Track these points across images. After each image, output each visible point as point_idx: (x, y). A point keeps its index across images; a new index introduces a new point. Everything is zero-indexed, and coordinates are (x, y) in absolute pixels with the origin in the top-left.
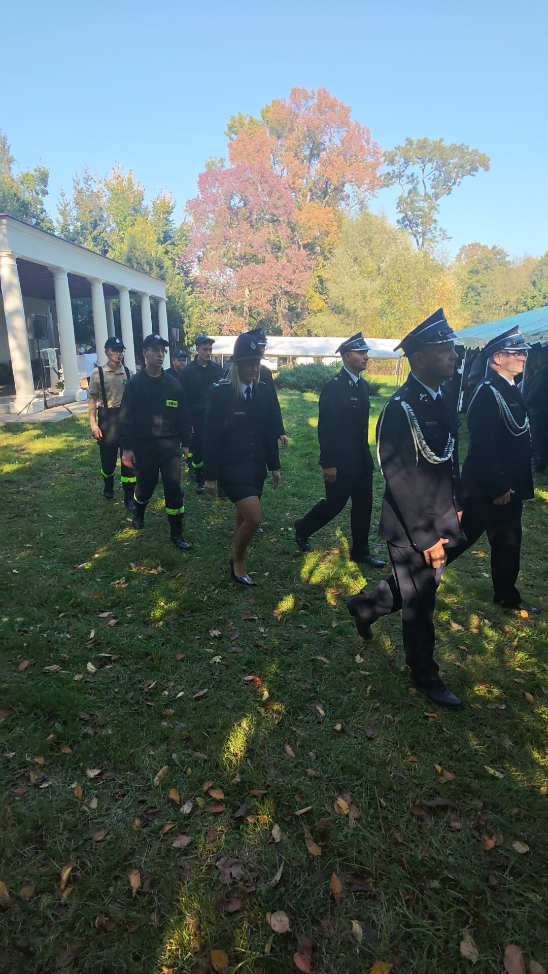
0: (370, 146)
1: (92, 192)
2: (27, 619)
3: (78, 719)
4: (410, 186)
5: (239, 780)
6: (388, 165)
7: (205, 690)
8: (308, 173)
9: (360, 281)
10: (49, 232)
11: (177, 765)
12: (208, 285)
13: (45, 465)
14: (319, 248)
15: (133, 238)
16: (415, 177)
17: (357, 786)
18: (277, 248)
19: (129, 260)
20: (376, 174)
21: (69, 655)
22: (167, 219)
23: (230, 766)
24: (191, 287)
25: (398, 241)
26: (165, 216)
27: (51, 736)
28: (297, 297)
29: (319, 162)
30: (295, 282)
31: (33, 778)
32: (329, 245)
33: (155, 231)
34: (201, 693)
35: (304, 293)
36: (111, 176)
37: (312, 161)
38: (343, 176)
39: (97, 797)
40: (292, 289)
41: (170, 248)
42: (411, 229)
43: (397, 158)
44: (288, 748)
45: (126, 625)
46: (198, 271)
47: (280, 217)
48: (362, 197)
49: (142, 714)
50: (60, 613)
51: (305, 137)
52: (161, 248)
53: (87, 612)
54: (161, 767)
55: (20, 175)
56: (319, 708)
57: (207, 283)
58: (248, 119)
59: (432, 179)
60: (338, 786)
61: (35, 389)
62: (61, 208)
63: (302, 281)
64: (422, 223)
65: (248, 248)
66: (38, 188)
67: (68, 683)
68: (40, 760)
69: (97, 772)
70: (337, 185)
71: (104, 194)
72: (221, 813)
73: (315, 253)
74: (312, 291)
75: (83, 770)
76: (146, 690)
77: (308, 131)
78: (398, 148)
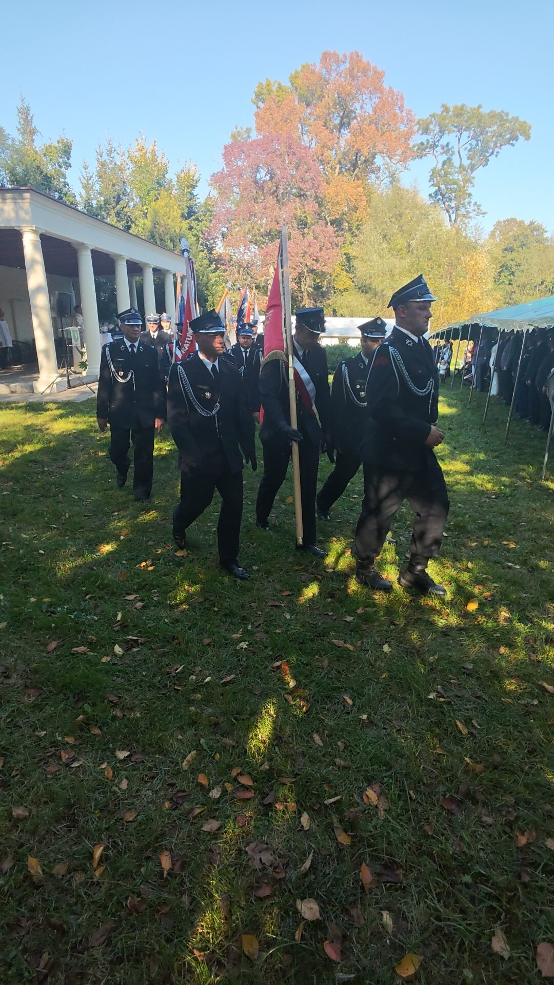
0: (404, 114)
1: (115, 164)
2: (54, 600)
3: (106, 701)
4: (445, 157)
5: (268, 768)
6: (422, 134)
7: (233, 676)
8: (337, 143)
9: (389, 259)
10: (73, 207)
11: (206, 751)
12: (232, 263)
13: (69, 445)
14: (347, 224)
15: (156, 213)
16: (450, 147)
17: (386, 777)
18: (303, 224)
19: (153, 237)
20: (408, 144)
21: (96, 637)
22: (191, 194)
23: (259, 754)
24: (215, 264)
25: (430, 217)
26: (189, 190)
27: (81, 717)
28: (322, 275)
29: (349, 132)
30: (321, 260)
31: (65, 757)
32: (357, 221)
33: (179, 205)
34: (229, 678)
35: (331, 271)
36: (134, 148)
37: (342, 131)
38: (374, 147)
39: (126, 778)
40: (318, 267)
41: (194, 224)
42: (444, 204)
43: (431, 127)
44: (316, 737)
45: (153, 608)
46: (222, 248)
47: (307, 191)
48: (393, 169)
49: (169, 698)
50: (87, 595)
51: (335, 104)
52: (185, 224)
53: (113, 594)
54: (190, 752)
55: (43, 147)
56: (346, 698)
57: (231, 260)
58: (276, 85)
59: (468, 149)
60: (367, 776)
61: (59, 368)
62: (84, 181)
63: (329, 259)
64: (455, 197)
65: (274, 223)
66: (61, 160)
67: (96, 665)
68: (70, 740)
69: (126, 754)
70: (368, 157)
71: (127, 167)
72: (249, 799)
73: (342, 230)
74: (339, 269)
75: (113, 752)
76: (173, 674)
77: (339, 97)
78: (433, 116)
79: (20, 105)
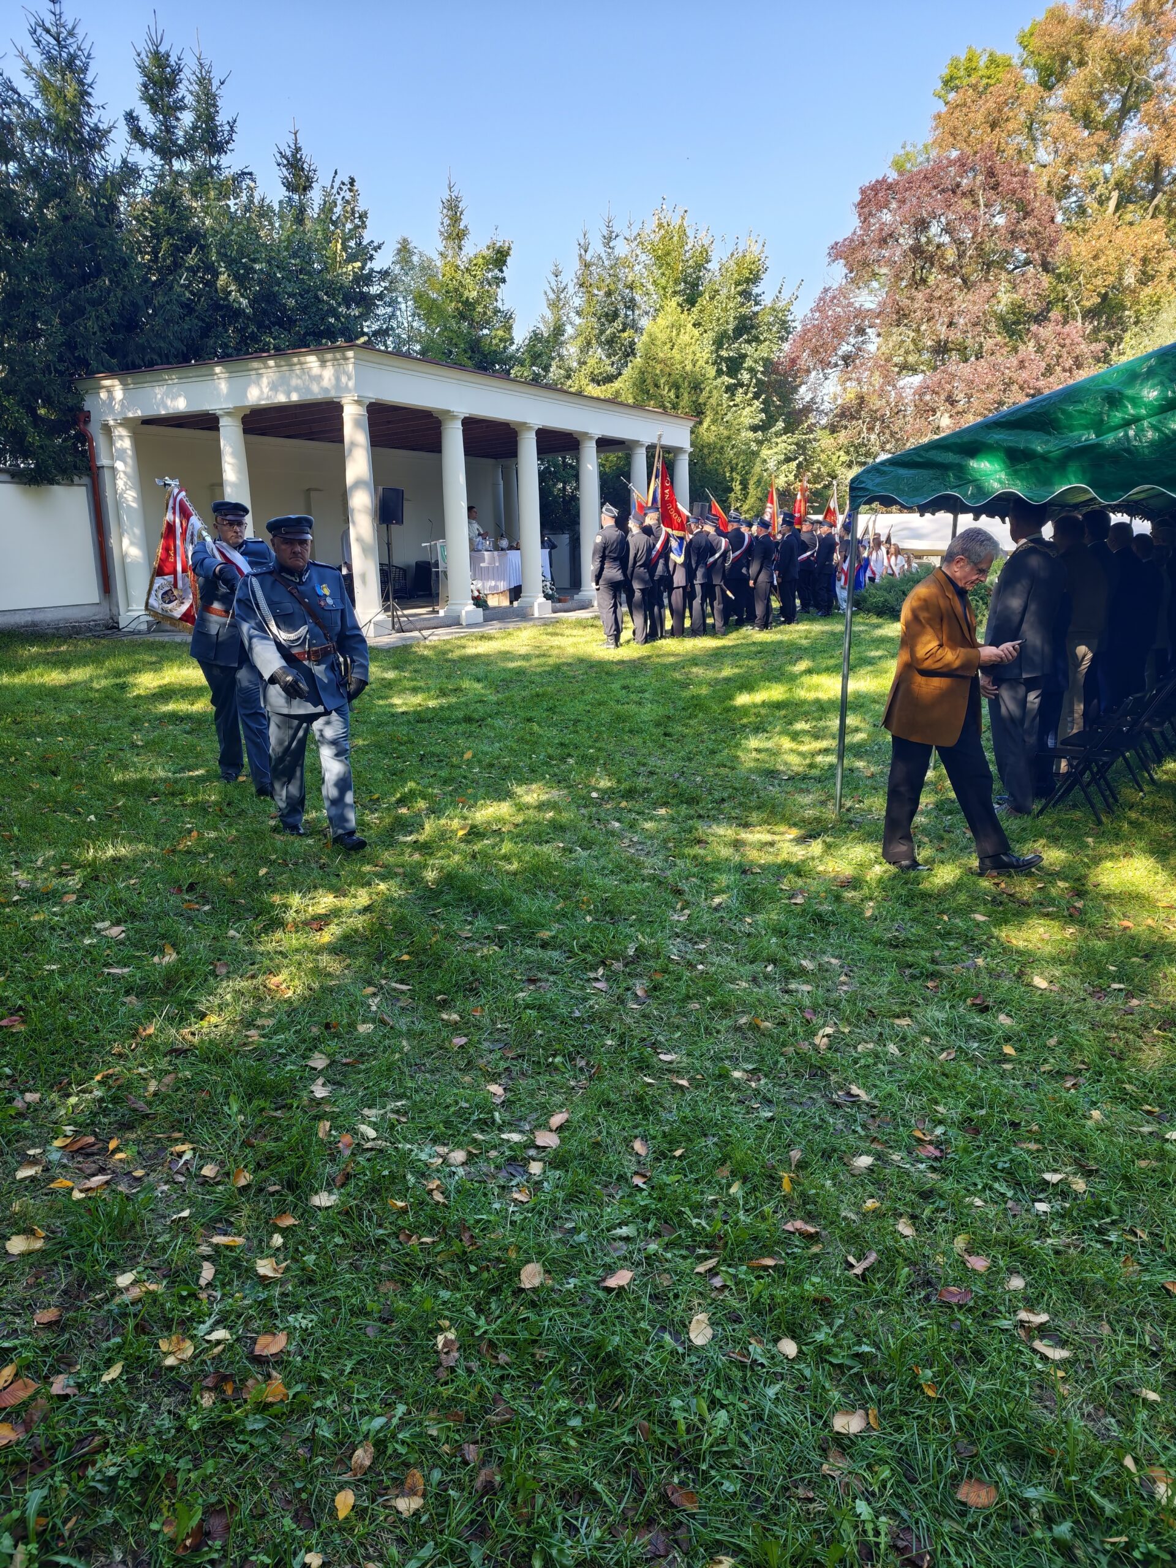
1: (618, 258)
29: (1141, 123)
37: (1126, 122)
58: (985, 58)
62: (552, 296)
66: (489, 275)
79: (446, 196)
